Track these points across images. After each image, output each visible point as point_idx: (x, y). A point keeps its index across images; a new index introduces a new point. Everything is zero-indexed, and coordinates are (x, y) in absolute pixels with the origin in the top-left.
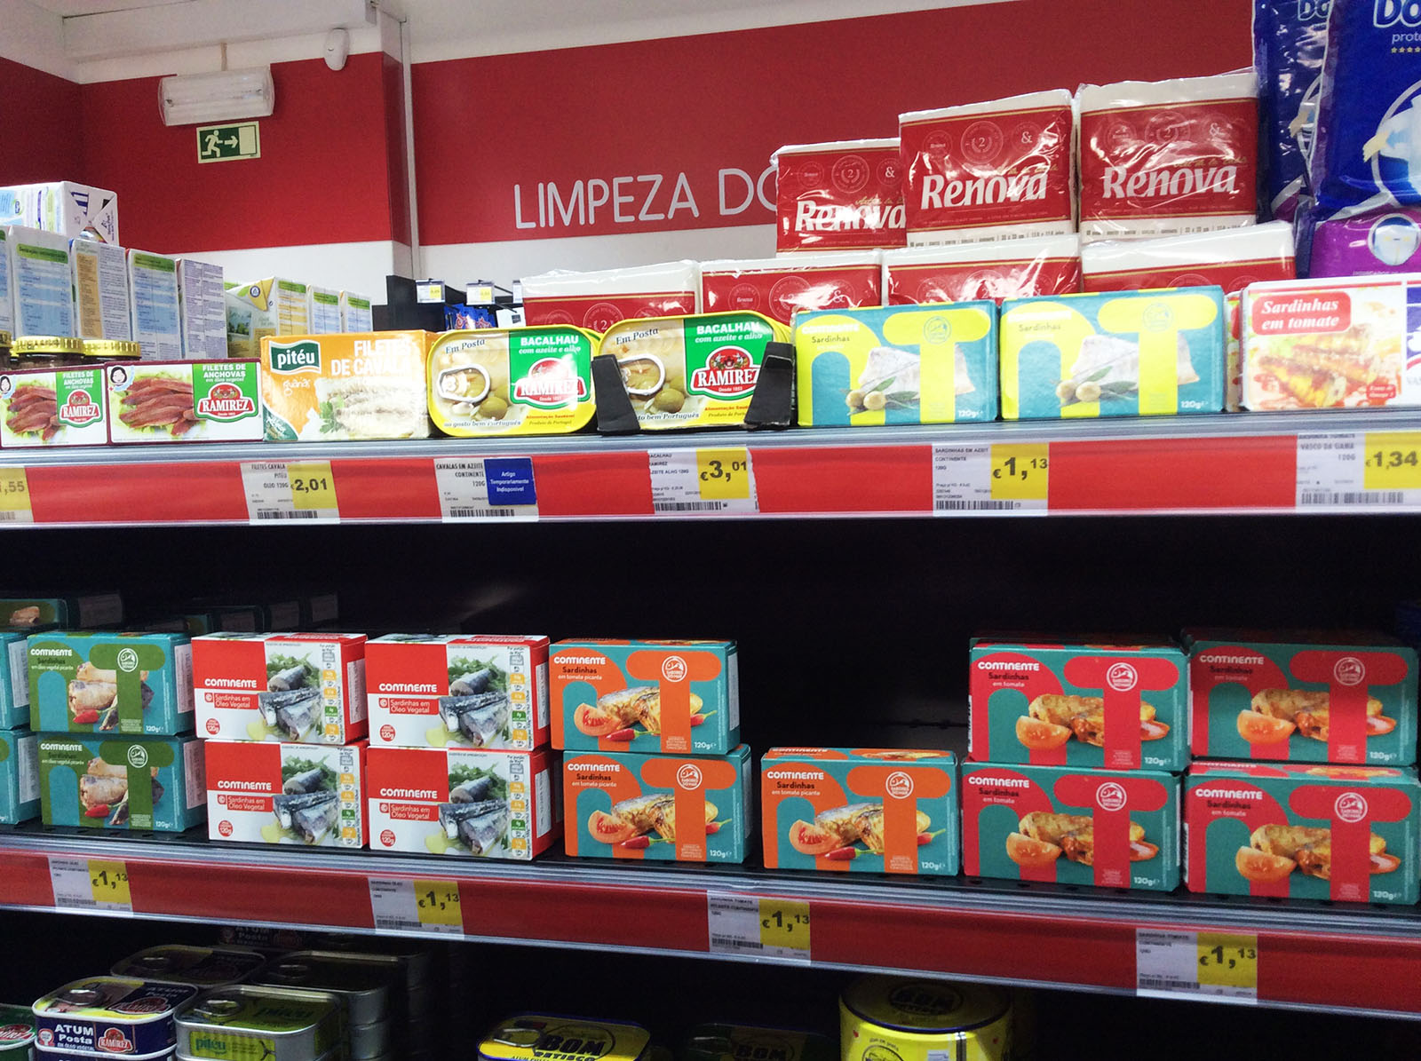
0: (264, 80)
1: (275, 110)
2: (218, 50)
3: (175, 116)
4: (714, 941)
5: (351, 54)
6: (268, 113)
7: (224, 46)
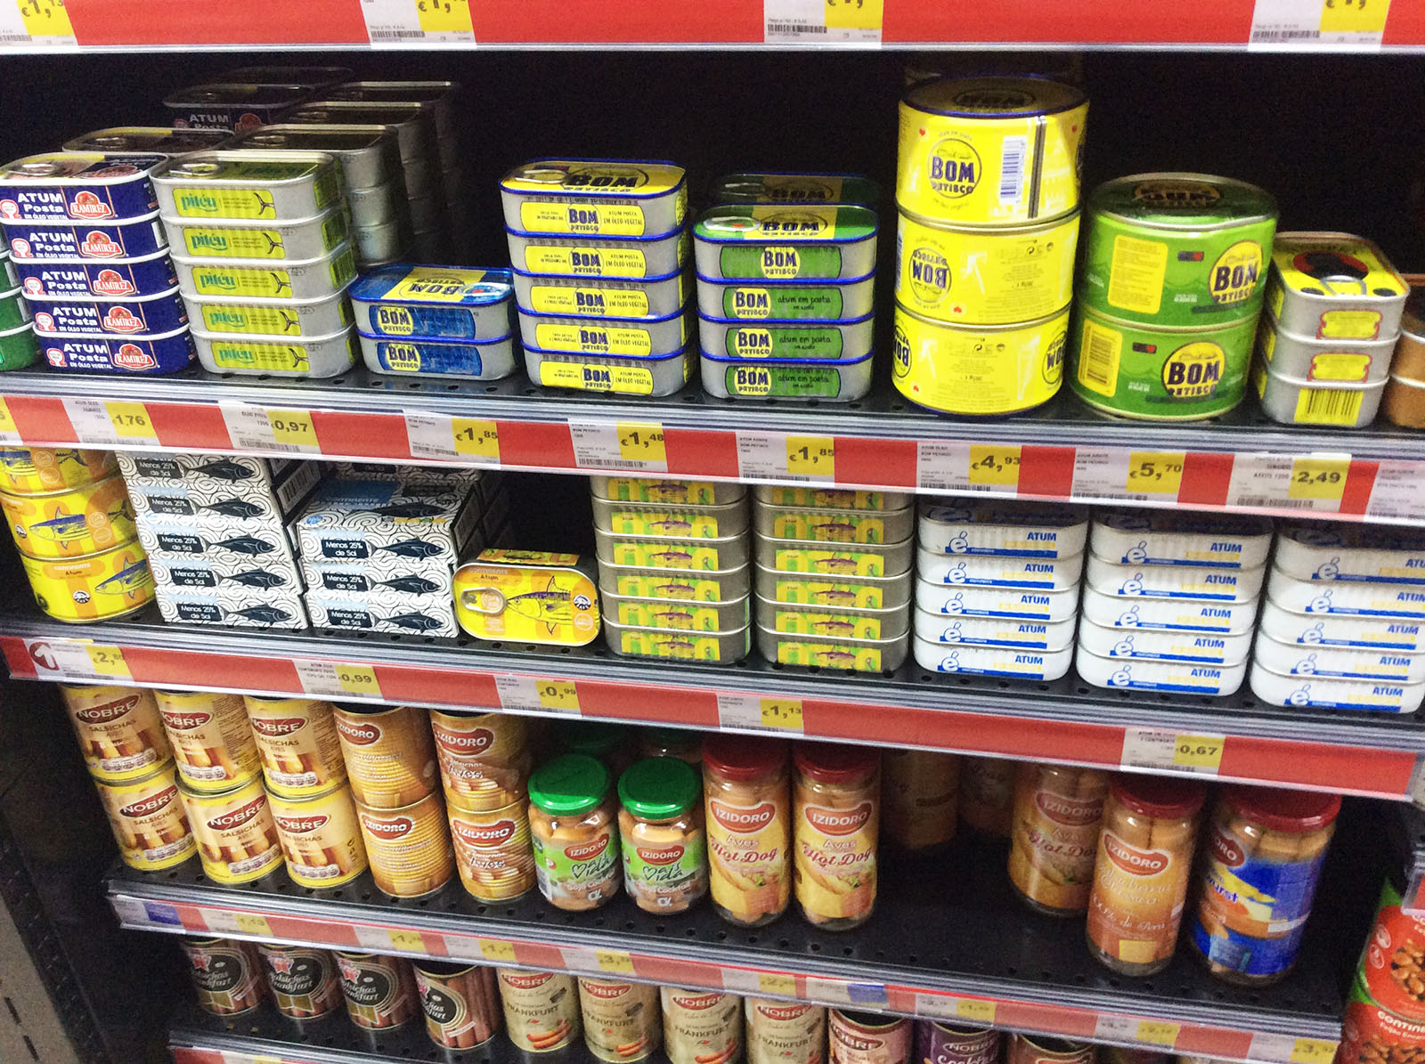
4: (771, 27)
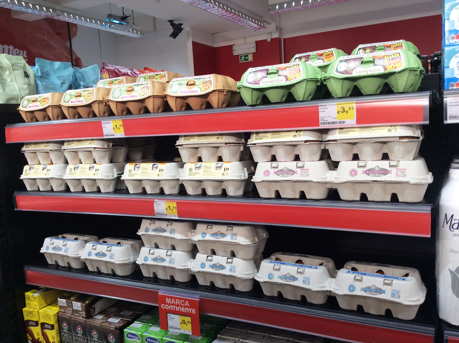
0: (254, 45)
1: (256, 51)
2: (244, 38)
3: (235, 53)
5: (272, 38)
6: (255, 52)
7: (245, 38)
